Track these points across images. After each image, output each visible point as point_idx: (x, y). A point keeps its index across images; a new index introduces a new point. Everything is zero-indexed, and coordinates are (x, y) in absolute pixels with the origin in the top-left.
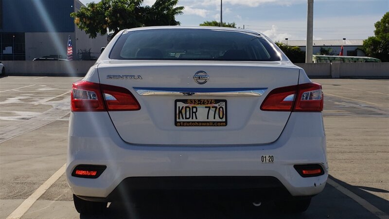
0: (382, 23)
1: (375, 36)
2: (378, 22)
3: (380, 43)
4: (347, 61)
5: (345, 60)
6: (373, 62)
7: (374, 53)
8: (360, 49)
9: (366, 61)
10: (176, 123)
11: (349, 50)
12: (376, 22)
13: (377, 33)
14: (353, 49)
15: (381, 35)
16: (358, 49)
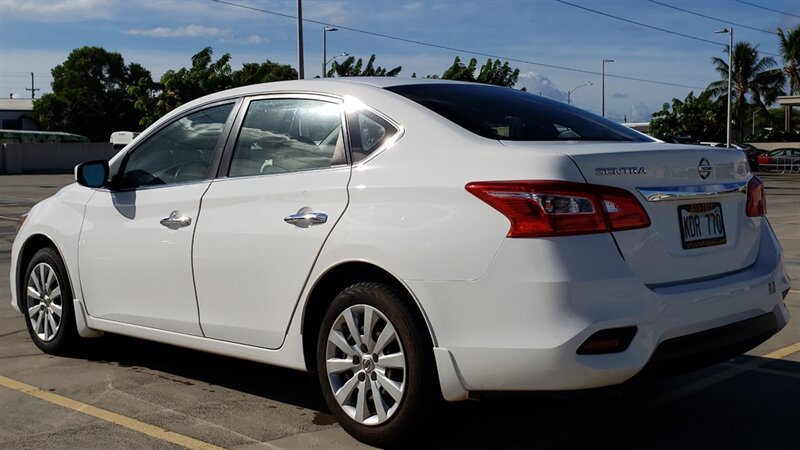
0: (66, 69)
1: (52, 92)
2: (59, 67)
3: (65, 105)
4: (26, 140)
5: (23, 137)
6: (75, 141)
7: (57, 124)
8: (28, 118)
9: (63, 139)
10: (685, 245)
11: (6, 118)
12: (54, 67)
13: (57, 86)
14: (15, 117)
15: (67, 91)
16: (23, 116)
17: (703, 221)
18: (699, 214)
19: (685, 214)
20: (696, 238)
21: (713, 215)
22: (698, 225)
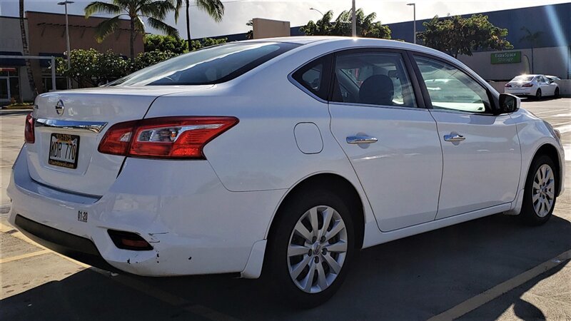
10: (50, 161)
17: (64, 147)
18: (62, 142)
19: (55, 140)
20: (55, 158)
21: (71, 144)
22: (60, 150)
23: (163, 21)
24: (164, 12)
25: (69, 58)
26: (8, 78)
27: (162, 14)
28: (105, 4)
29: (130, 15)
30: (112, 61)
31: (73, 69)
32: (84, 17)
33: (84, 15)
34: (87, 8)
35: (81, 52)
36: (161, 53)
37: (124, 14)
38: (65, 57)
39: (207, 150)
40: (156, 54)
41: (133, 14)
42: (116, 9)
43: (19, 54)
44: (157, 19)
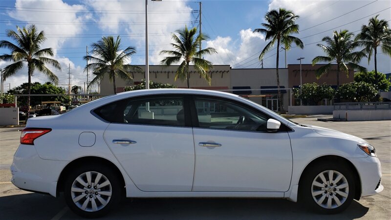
23: (358, 64)
24: (359, 58)
25: (301, 89)
26: (277, 99)
27: (358, 59)
28: (323, 57)
29: (337, 62)
30: (324, 89)
31: (303, 94)
32: (311, 65)
33: (312, 63)
34: (314, 60)
35: (307, 85)
36: (356, 83)
37: (334, 62)
38: (300, 88)
39: (35, 141)
40: (353, 84)
41: (339, 61)
42: (329, 59)
43: (276, 87)
44: (355, 63)
